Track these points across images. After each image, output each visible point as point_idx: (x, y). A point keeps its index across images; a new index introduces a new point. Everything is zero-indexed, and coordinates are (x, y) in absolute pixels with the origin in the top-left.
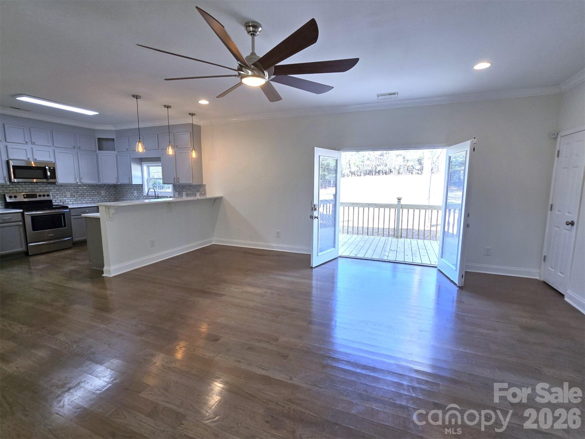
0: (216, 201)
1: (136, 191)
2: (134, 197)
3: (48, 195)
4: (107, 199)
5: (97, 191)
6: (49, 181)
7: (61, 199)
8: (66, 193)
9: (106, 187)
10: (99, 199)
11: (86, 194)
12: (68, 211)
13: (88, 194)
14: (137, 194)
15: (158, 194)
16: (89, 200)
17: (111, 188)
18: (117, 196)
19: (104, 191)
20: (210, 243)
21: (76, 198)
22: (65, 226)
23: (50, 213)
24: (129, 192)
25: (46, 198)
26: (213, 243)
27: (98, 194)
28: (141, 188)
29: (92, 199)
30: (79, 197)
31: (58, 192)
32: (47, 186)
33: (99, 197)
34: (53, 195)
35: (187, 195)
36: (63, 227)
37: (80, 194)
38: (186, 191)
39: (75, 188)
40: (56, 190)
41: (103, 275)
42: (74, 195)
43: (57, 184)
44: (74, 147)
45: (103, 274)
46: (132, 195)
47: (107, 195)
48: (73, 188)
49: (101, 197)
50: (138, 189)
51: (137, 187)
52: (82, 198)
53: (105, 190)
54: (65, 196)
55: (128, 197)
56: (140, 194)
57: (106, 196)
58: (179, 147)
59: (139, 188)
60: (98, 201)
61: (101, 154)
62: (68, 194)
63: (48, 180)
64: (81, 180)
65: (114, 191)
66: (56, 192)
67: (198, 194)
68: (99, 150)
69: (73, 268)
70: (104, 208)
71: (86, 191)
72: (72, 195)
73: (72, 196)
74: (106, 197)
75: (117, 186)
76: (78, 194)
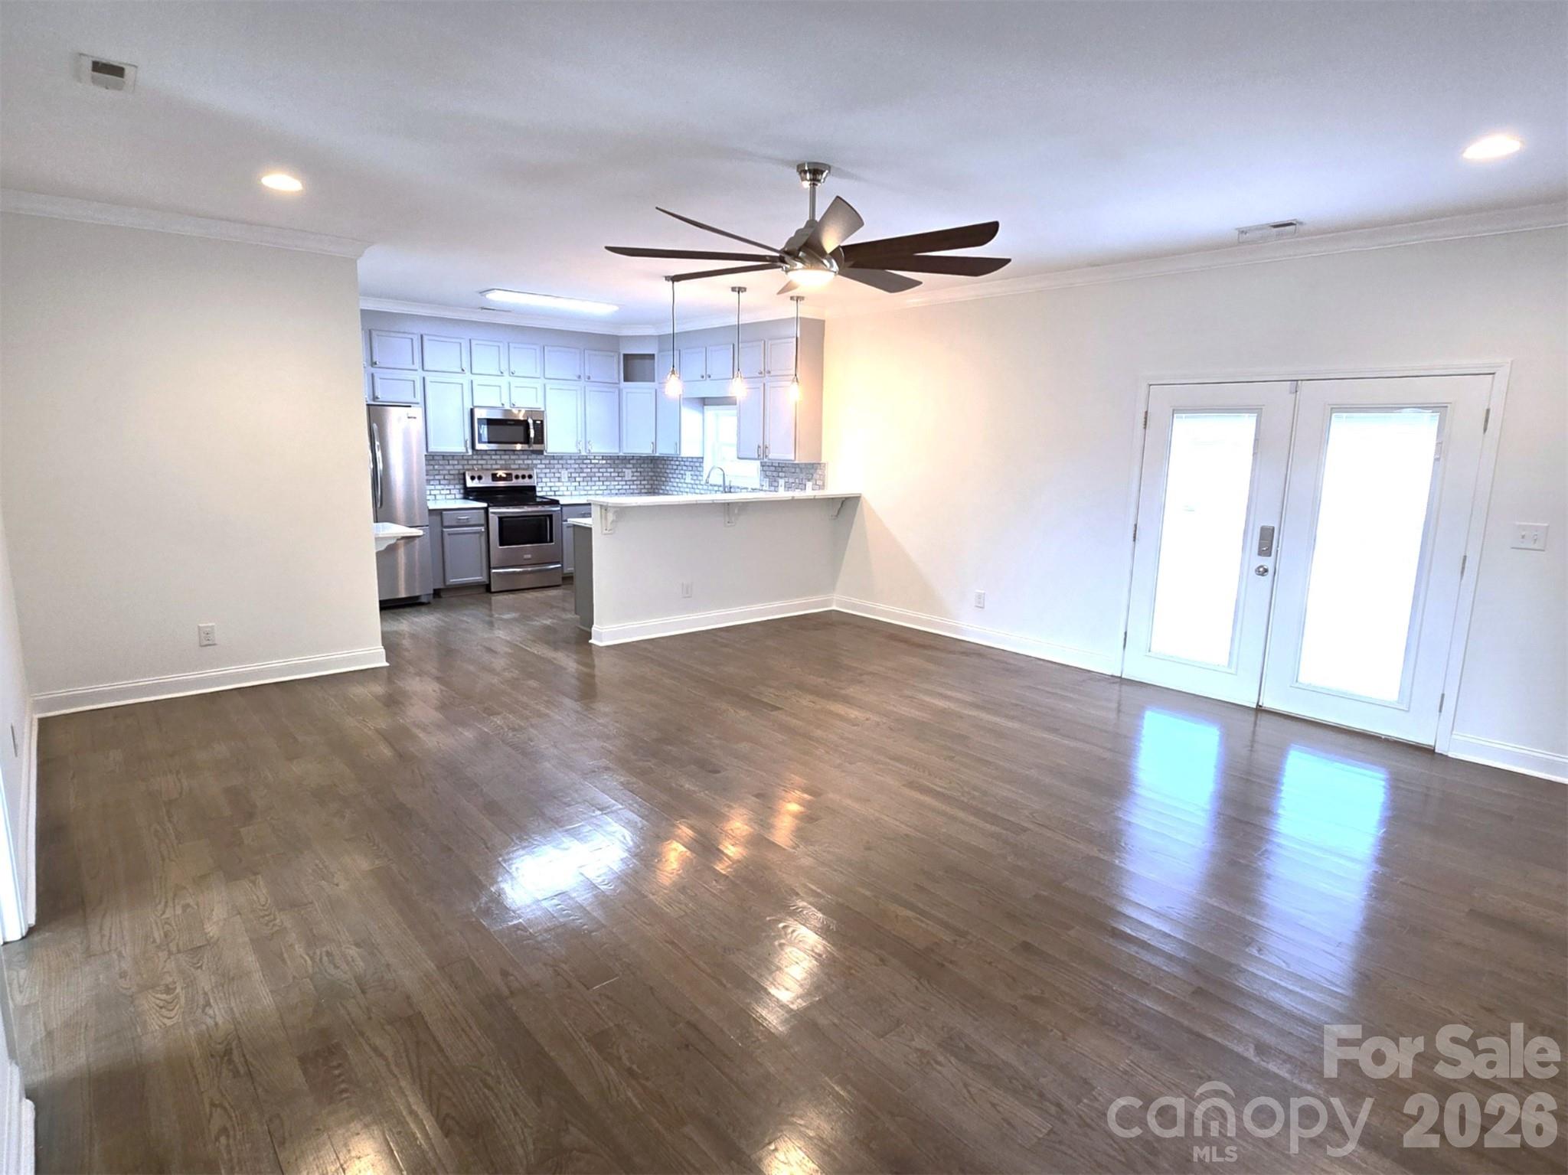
0: (845, 506)
1: (690, 473)
2: (685, 485)
3: (530, 477)
4: (635, 487)
5: (616, 470)
6: (531, 449)
7: (552, 484)
8: (560, 473)
9: (635, 462)
10: (620, 487)
11: (597, 475)
12: (558, 510)
13: (601, 474)
14: (692, 479)
15: (730, 482)
16: (601, 488)
17: (644, 463)
18: (656, 482)
19: (630, 471)
20: (827, 607)
21: (577, 484)
22: (551, 541)
23: (528, 512)
24: (678, 474)
25: (527, 482)
26: (834, 608)
27: (618, 476)
28: (700, 466)
29: (607, 486)
30: (583, 481)
31: (548, 471)
32: (530, 457)
33: (620, 483)
34: (540, 475)
35: (788, 487)
36: (547, 542)
37: (585, 475)
38: (785, 477)
39: (577, 462)
40: (544, 466)
41: (590, 641)
42: (575, 478)
43: (545, 454)
44: (579, 377)
45: (591, 638)
46: (682, 481)
47: (635, 478)
48: (573, 461)
49: (624, 483)
50: (694, 468)
51: (692, 464)
52: (590, 483)
53: (634, 468)
54: (559, 478)
55: (675, 484)
56: (697, 479)
57: (633, 481)
58: (772, 373)
59: (696, 467)
60: (617, 491)
61: (629, 390)
62: (565, 474)
63: (529, 447)
64: (588, 445)
65: (650, 470)
66: (544, 471)
67: (809, 484)
68: (626, 379)
69: (548, 622)
70: (599, 508)
71: (596, 470)
72: (571, 477)
73: (571, 479)
74: (634, 484)
75: (657, 460)
76: (582, 475)
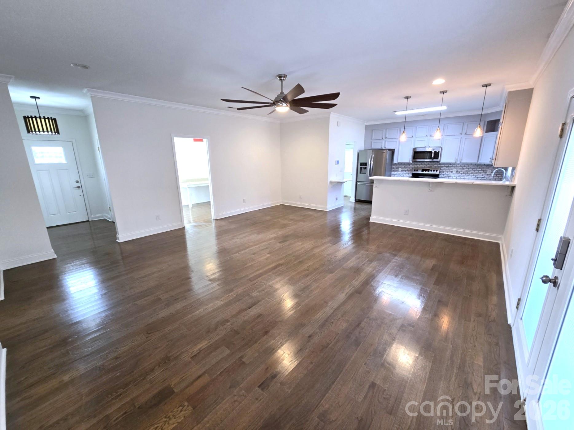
3: (437, 171)
6: (433, 161)
7: (448, 174)
13: (473, 171)
21: (460, 174)
25: (435, 173)
26: (500, 242)
30: (463, 173)
37: (465, 171)
39: (461, 166)
40: (446, 167)
42: (459, 172)
43: (440, 162)
52: (466, 174)
61: (486, 136)
62: (454, 171)
64: (460, 159)
68: (487, 132)
71: (471, 169)
73: (457, 172)
76: (463, 171)
